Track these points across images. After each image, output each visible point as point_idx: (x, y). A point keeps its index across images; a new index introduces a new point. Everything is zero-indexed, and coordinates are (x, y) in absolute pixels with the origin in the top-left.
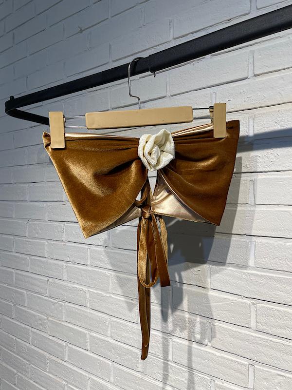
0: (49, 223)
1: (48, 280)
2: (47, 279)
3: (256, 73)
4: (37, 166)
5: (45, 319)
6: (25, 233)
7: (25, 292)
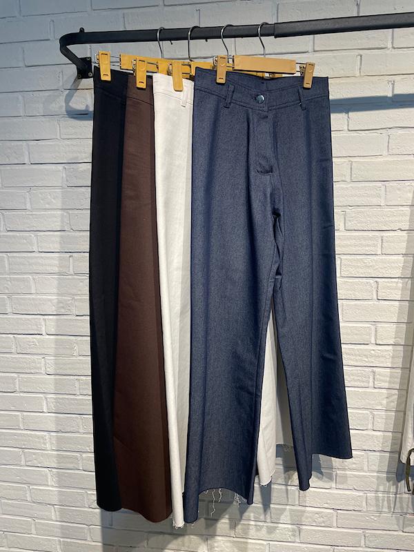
0: (69, 189)
1: (70, 257)
2: (68, 256)
3: (316, 49)
4: (43, 119)
5: (69, 300)
6: (25, 204)
7: (30, 277)
